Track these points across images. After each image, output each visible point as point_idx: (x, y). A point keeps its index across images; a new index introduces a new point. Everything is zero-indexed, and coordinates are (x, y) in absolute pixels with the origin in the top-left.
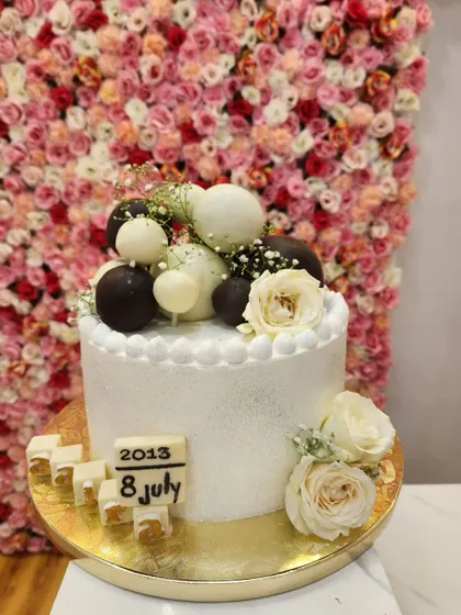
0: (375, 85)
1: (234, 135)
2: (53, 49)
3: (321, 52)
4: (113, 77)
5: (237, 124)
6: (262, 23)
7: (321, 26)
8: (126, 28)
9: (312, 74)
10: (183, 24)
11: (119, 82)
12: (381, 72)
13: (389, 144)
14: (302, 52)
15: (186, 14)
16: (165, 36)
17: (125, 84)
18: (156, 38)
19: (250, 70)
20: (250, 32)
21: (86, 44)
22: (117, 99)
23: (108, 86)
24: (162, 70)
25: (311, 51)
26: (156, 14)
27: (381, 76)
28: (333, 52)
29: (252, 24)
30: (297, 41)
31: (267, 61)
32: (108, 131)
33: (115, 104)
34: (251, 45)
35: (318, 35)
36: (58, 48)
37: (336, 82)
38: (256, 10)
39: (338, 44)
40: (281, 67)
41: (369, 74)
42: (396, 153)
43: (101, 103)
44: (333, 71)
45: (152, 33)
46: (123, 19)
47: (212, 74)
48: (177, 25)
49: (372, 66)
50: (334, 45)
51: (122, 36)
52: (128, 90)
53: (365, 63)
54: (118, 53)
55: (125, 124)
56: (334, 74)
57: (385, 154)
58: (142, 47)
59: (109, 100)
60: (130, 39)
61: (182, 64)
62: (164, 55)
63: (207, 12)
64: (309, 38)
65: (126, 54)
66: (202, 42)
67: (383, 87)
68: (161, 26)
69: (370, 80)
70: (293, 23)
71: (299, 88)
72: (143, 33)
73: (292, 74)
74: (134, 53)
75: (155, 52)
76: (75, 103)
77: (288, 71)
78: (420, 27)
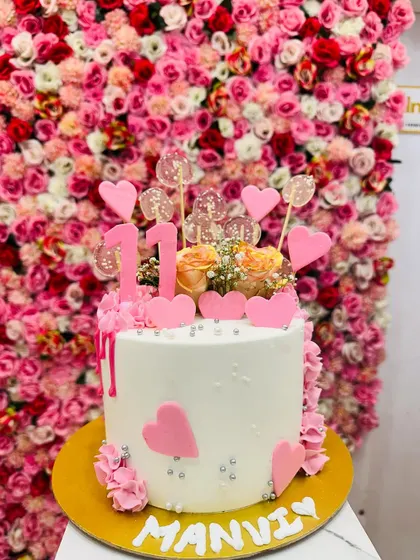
0: (354, 119)
1: (205, 170)
2: (12, 80)
3: (295, 87)
4: (76, 109)
5: (207, 159)
6: (234, 57)
7: (293, 59)
8: (92, 60)
9: (287, 107)
10: (151, 58)
11: (82, 113)
12: (359, 107)
13: (371, 178)
14: (276, 86)
15: (155, 48)
16: (132, 69)
17: (87, 117)
18: (122, 71)
19: (223, 102)
20: (222, 66)
21: (47, 77)
22: (78, 131)
23: (70, 117)
24: (127, 103)
25: (285, 86)
26: (123, 48)
27: (361, 111)
28: (307, 87)
29: (223, 58)
30: (270, 75)
31: (240, 94)
32: (68, 165)
33: (77, 137)
34: (222, 78)
35: (291, 69)
36: (18, 79)
37: (312, 116)
38: (227, 45)
39: (311, 78)
40: (255, 100)
41: (346, 108)
42: (379, 186)
43: (61, 136)
44: (309, 106)
45: (118, 65)
46: (89, 53)
47: (181, 106)
48: (144, 58)
49: (350, 100)
50: (307, 80)
51: (86, 68)
52: (90, 123)
53: (342, 98)
54: (81, 86)
55: (86, 158)
56: (309, 108)
57: (368, 189)
58: (107, 78)
59: (71, 133)
60: (96, 70)
61: (149, 98)
62: (129, 87)
63: (176, 45)
64: (284, 75)
65: (89, 86)
66: (171, 75)
67: (361, 123)
68: (127, 59)
69: (349, 113)
70: (266, 58)
71: (274, 120)
72: (109, 65)
73: (266, 107)
74: (99, 86)
75: (121, 84)
76: (33, 136)
77: (263, 103)
78: (396, 64)
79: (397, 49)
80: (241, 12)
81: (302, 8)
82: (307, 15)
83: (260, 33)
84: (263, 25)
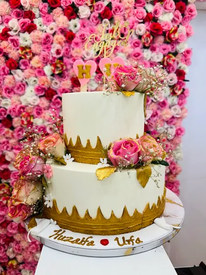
0: (168, 61)
2: (9, 41)
3: (141, 45)
4: (39, 55)
7: (141, 33)
8: (45, 32)
9: (137, 55)
10: (74, 31)
11: (41, 57)
12: (171, 55)
13: (175, 88)
14: (132, 44)
15: (76, 26)
16: (65, 36)
17: (44, 58)
18: (60, 37)
21: (25, 39)
22: (40, 65)
23: (36, 58)
24: (63, 52)
25: (136, 45)
26: (61, 26)
27: (171, 57)
28: (147, 45)
29: (107, 31)
32: (35, 81)
33: (39, 68)
35: (140, 37)
36: (12, 41)
37: (148, 59)
38: (110, 25)
39: (149, 42)
40: (122, 51)
41: (164, 56)
42: (179, 93)
43: (31, 67)
44: (147, 54)
45: (58, 34)
46: (44, 28)
47: (88, 54)
48: (71, 31)
49: (166, 52)
50: (147, 42)
51: (43, 35)
52: (45, 61)
53: (163, 51)
54: (41, 43)
55: (43, 77)
56: (147, 55)
57: (174, 93)
58: (53, 41)
59: (36, 66)
60: (48, 37)
61: (73, 49)
62: (64, 44)
63: (85, 25)
64: (135, 38)
65: (45, 44)
66: (83, 39)
67: (171, 62)
68: (63, 31)
69: (166, 58)
71: (131, 61)
72: (54, 34)
73: (127, 54)
74: (49, 44)
75: (60, 43)
76: (18, 68)
77: (126, 53)
78: (188, 34)
79: (188, 28)
80: (116, 10)
81: (144, 8)
82: (147, 12)
83: (125, 20)
84: (126, 16)
